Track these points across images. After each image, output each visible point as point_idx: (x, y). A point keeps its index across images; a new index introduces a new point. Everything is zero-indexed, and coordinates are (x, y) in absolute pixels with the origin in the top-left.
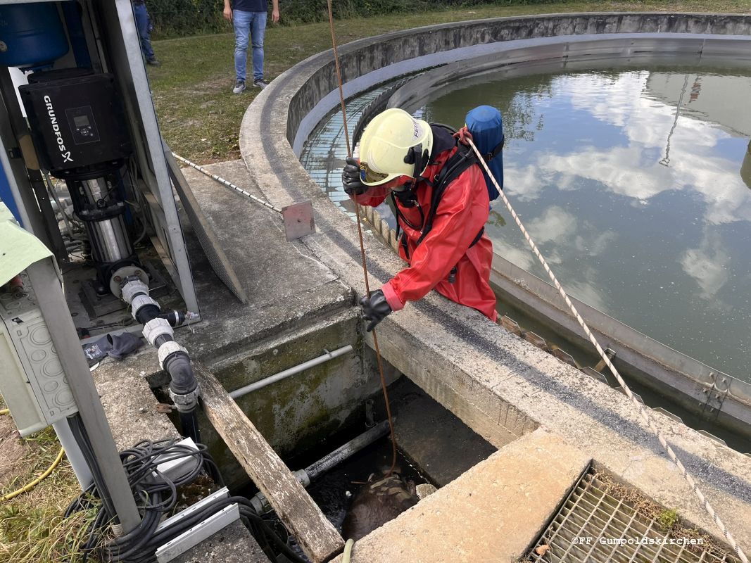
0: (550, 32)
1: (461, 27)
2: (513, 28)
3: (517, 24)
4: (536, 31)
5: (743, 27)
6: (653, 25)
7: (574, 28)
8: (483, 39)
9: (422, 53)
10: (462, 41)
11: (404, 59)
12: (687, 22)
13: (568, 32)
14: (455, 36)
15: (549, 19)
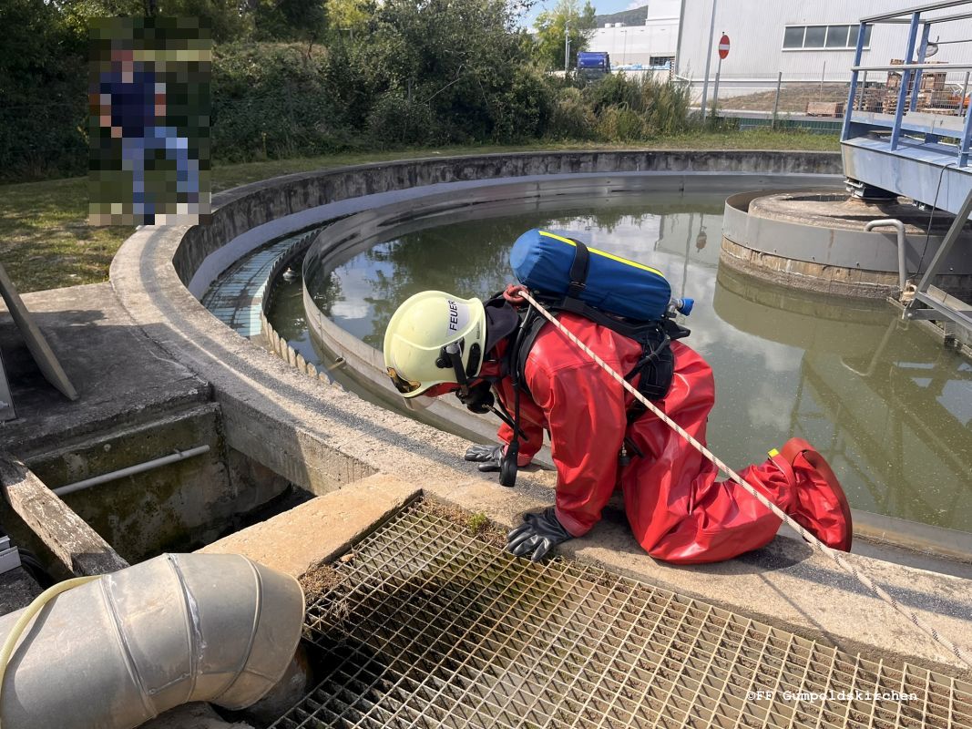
0: (520, 171)
1: (416, 164)
2: (478, 166)
3: (482, 162)
4: (504, 169)
5: (724, 162)
6: (631, 163)
7: (547, 166)
8: (444, 178)
9: (371, 191)
10: (418, 178)
11: (349, 197)
12: (666, 159)
13: (541, 171)
14: (410, 173)
15: (518, 157)
